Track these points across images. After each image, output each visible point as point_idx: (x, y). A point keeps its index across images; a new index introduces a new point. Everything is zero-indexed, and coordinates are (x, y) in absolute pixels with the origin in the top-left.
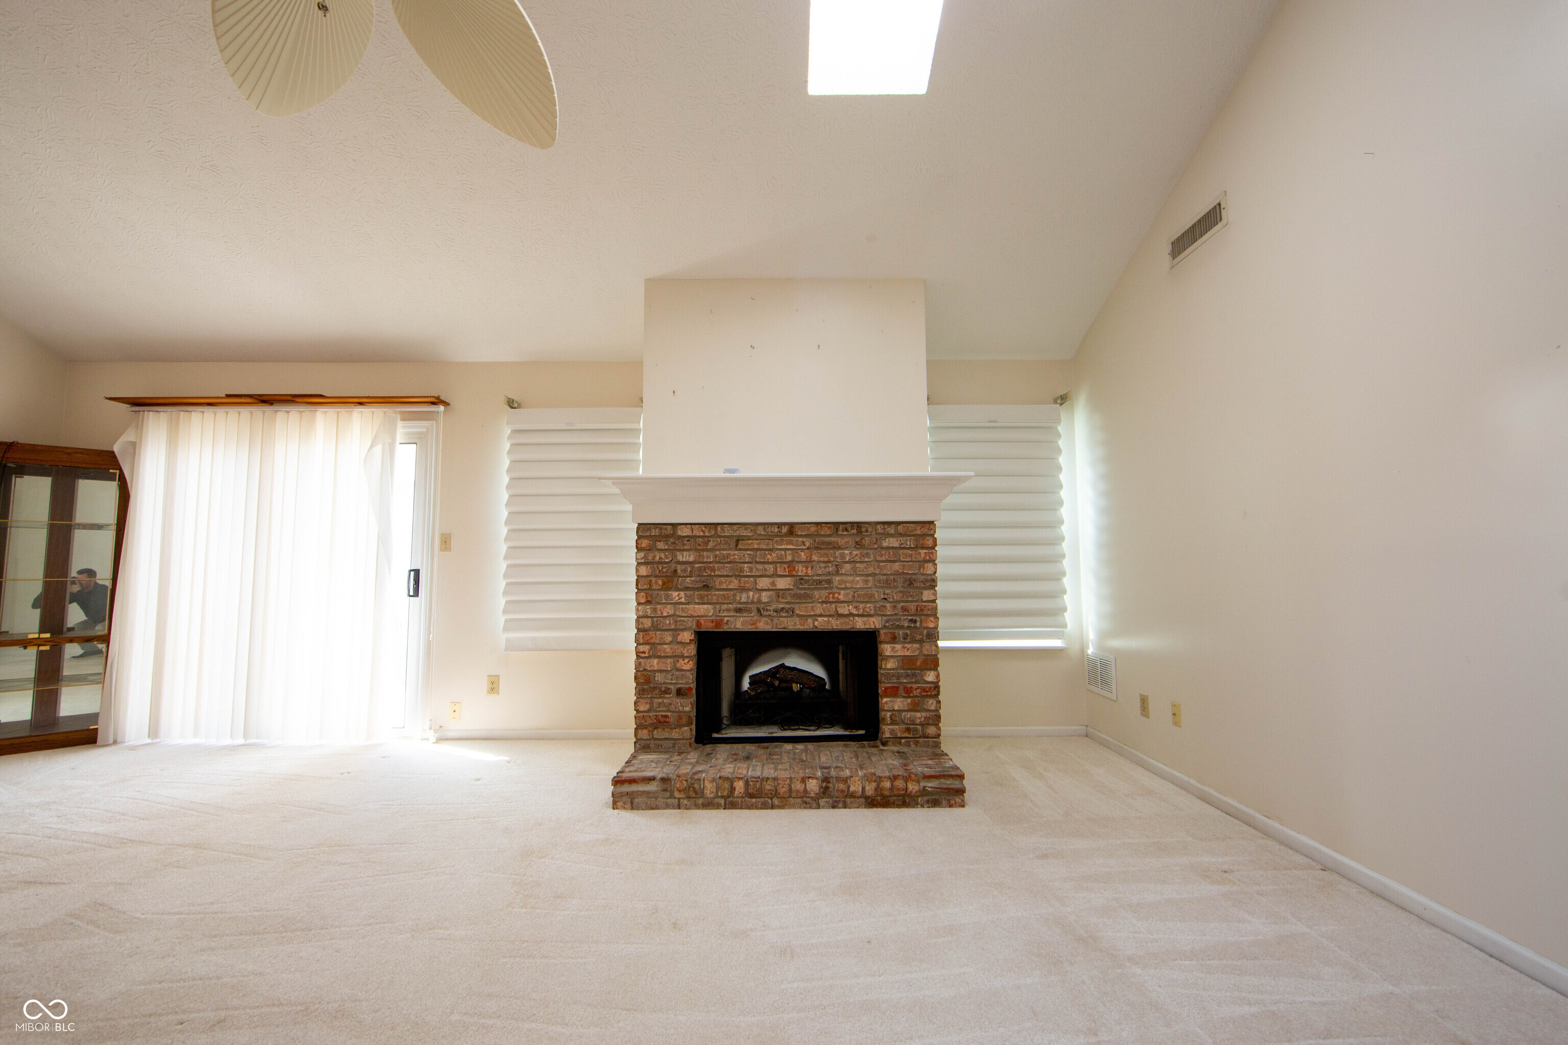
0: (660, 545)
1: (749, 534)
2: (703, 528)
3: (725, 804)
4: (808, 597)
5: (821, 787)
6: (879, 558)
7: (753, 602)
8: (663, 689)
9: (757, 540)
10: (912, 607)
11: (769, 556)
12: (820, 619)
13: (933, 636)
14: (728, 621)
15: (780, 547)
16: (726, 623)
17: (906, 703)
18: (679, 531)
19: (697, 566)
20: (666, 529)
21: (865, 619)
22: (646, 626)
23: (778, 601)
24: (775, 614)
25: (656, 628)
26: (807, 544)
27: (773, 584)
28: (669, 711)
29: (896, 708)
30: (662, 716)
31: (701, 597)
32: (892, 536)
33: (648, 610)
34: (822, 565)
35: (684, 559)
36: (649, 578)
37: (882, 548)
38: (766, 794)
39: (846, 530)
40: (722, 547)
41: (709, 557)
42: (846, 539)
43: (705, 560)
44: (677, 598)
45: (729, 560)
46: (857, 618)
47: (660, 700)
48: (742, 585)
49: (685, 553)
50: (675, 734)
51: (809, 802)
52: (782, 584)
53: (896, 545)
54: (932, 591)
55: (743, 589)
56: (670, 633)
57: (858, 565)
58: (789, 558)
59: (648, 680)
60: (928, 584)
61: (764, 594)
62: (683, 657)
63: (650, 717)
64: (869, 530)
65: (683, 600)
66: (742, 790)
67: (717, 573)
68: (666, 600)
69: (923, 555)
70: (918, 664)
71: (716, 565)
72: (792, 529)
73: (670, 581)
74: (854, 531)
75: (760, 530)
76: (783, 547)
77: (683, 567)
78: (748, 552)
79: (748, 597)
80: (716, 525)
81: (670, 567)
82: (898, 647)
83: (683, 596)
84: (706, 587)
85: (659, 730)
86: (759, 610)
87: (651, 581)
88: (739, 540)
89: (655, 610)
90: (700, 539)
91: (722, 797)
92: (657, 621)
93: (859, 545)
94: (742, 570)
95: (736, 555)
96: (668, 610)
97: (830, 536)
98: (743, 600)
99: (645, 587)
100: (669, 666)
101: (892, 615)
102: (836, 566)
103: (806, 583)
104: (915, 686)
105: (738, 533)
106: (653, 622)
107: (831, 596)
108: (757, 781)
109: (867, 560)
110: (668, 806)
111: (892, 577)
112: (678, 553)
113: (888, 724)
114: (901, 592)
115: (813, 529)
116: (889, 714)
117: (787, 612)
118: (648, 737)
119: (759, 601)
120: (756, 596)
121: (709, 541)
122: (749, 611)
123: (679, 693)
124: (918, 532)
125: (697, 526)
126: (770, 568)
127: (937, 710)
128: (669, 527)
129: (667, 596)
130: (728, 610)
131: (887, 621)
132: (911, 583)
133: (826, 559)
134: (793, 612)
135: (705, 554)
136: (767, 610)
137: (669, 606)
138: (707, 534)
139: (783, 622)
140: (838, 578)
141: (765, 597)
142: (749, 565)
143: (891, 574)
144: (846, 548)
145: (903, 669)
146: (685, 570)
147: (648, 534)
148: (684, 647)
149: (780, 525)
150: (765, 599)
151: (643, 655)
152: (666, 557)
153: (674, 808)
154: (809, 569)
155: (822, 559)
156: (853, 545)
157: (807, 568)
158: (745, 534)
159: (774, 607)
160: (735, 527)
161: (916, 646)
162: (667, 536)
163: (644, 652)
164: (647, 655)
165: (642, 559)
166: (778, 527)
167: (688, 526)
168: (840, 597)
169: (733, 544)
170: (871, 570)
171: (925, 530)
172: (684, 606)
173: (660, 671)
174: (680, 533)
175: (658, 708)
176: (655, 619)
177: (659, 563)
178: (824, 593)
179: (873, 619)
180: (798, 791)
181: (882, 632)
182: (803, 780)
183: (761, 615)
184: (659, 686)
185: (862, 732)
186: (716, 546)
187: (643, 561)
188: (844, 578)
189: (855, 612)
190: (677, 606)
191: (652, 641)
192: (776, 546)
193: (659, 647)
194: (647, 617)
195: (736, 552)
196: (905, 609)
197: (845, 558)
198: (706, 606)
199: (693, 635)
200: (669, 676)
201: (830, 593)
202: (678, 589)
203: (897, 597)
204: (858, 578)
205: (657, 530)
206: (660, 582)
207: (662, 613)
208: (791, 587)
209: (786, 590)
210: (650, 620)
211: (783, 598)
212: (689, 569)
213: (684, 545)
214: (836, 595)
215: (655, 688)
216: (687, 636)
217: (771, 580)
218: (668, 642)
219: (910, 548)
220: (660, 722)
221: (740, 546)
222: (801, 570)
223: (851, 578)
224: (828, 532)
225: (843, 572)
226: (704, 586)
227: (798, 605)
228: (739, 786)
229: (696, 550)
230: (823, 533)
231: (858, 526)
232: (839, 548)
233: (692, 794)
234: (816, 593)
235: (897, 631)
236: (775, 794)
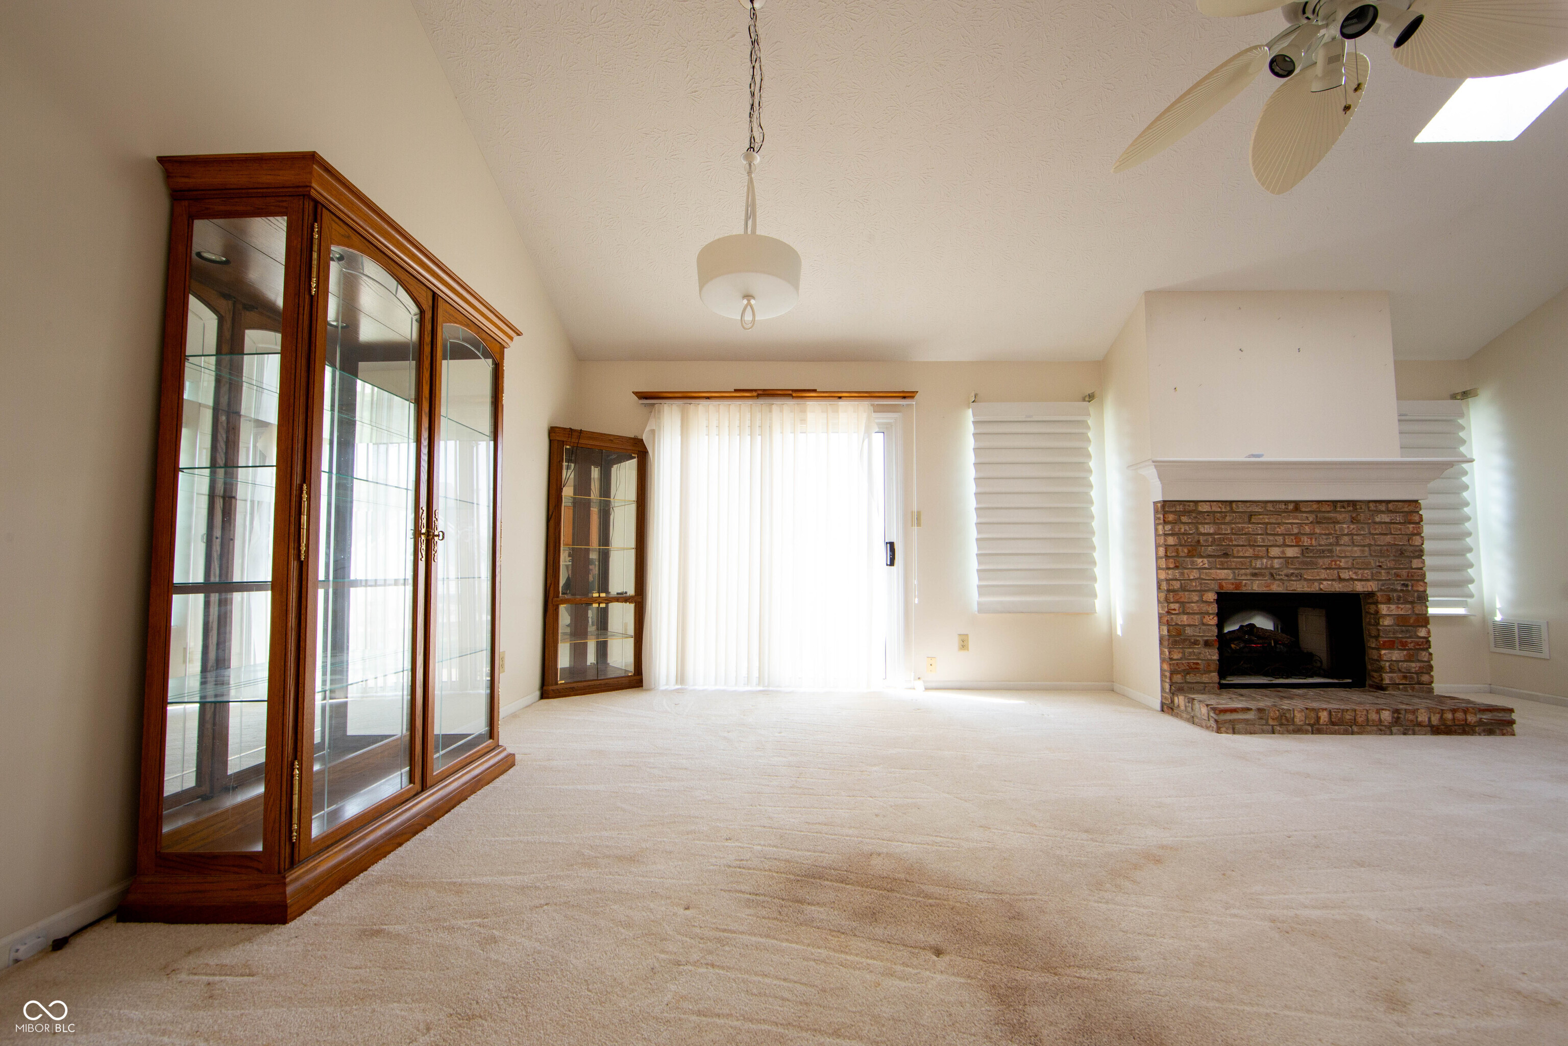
0: (1184, 519)
1: (1260, 510)
2: (1220, 505)
3: (1312, 731)
4: (1313, 564)
5: (1393, 717)
6: (1373, 532)
7: (1266, 568)
8: (1193, 641)
9: (1267, 515)
10: (1404, 573)
11: (1278, 529)
12: (1325, 583)
13: (1423, 599)
14: (1246, 583)
15: (1287, 521)
16: (1245, 586)
17: (1402, 655)
18: (1200, 507)
19: (1216, 537)
20: (1189, 506)
21: (1363, 583)
22: (1175, 587)
23: (1287, 567)
24: (1286, 578)
25: (1183, 589)
26: (1311, 519)
27: (1283, 552)
28: (1199, 659)
29: (1394, 659)
30: (1194, 663)
31: (1222, 563)
32: (1382, 512)
33: (1177, 574)
34: (1324, 537)
35: (1206, 531)
36: (1176, 547)
37: (1375, 523)
38: (1347, 723)
39: (1344, 507)
40: (1238, 521)
41: (1226, 529)
42: (1344, 515)
43: (1224, 532)
44: (1201, 564)
45: (1244, 532)
46: (1356, 582)
47: (1191, 650)
48: (1256, 553)
49: (1206, 526)
50: (1205, 678)
51: (1383, 729)
52: (1291, 552)
53: (1387, 520)
54: (1420, 560)
55: (1257, 557)
56: (1196, 593)
57: (1355, 537)
58: (1296, 531)
59: (1179, 634)
60: (1417, 554)
61: (1276, 561)
62: (1208, 614)
63: (1183, 664)
64: (1363, 507)
65: (1206, 566)
66: (1327, 720)
67: (1235, 543)
68: (1191, 565)
69: (1411, 529)
70: (1412, 621)
71: (1233, 536)
72: (1297, 505)
73: (1194, 550)
74: (1351, 508)
75: (1270, 507)
76: (1290, 521)
77: (1205, 538)
78: (1260, 526)
79: (1262, 564)
80: (1231, 502)
81: (1194, 537)
82: (1393, 607)
83: (1206, 562)
84: (1226, 555)
85: (1191, 675)
86: (1272, 575)
87: (1177, 549)
88: (1251, 515)
89: (1182, 574)
90: (1218, 515)
91: (1309, 724)
92: (1185, 583)
93: (1353, 520)
94: (1255, 541)
95: (1250, 528)
96: (1194, 574)
97: (1328, 512)
98: (1258, 566)
99: (1173, 554)
100: (1197, 621)
101: (1386, 580)
102: (1337, 537)
103: (1311, 552)
104: (1409, 640)
105: (1250, 509)
106: (1181, 584)
107: (1334, 563)
108: (1339, 712)
109: (1362, 533)
110: (1263, 732)
111: (1385, 548)
112: (1200, 526)
113: (1387, 673)
114: (1394, 560)
115: (1315, 506)
116: (1387, 664)
117: (1296, 576)
118: (1182, 681)
119: (1272, 567)
120: (1269, 563)
121: (1226, 516)
122: (1263, 575)
123: (1207, 644)
124: (1406, 509)
125: (1215, 503)
126: (1280, 540)
127: (1429, 662)
128: (1191, 503)
129: (1193, 563)
130: (1246, 575)
131: (1383, 585)
132: (1402, 553)
133: (1327, 532)
134: (1301, 576)
135: (1223, 526)
136: (1279, 575)
137: (1194, 571)
138: (1223, 510)
139: (1293, 584)
140: (1338, 548)
141: (1277, 563)
142: (1262, 536)
143: (1385, 545)
144: (1343, 523)
145: (1398, 625)
146: (1207, 541)
147: (1173, 509)
148: (1209, 606)
149: (1286, 503)
150: (1276, 566)
151: (1173, 612)
152: (1190, 529)
153: (1268, 733)
154: (1313, 540)
155: (1323, 532)
156: (1349, 520)
157: (1311, 539)
158: (1256, 510)
159: (1285, 571)
160: (1248, 504)
161: (1409, 606)
162: (1190, 512)
163: (1174, 610)
164: (1177, 612)
165: (1170, 530)
166: (1285, 505)
167: (1207, 503)
168: (1341, 564)
169: (1246, 520)
170: (1367, 541)
171: (1411, 508)
172: (1207, 571)
173: (1189, 625)
174: (1200, 509)
175: (1190, 656)
176: (1182, 582)
177: (1183, 534)
178: (1327, 561)
179: (1371, 583)
180: (1373, 720)
181: (1379, 594)
182: (1378, 712)
183: (1274, 579)
184: (1189, 638)
185: (1350, 681)
186: (1232, 520)
187: (1170, 532)
188: (1343, 548)
189: (1354, 577)
190: (1202, 571)
191: (1182, 600)
192: (1284, 521)
193: (1188, 605)
194: (1177, 580)
195: (1250, 525)
196: (1397, 575)
197: (1344, 531)
198: (1226, 571)
199: (1216, 596)
200: (1197, 630)
201: (1332, 561)
202: (1201, 557)
203: (1390, 564)
204: (1355, 549)
205: (1181, 506)
206: (1186, 551)
207: (1189, 577)
208: (1299, 555)
209: (1294, 557)
210: (1179, 582)
211: (1292, 564)
212: (1210, 540)
213: (1205, 519)
214: (1338, 563)
215: (1185, 640)
216: (1211, 596)
217: (1281, 549)
218: (1194, 601)
219: (1400, 523)
220: (1192, 668)
221: (1253, 520)
222: (1306, 541)
223: (1349, 548)
224: (1328, 509)
225: (1342, 543)
226: (1224, 554)
227: (1305, 571)
228: (1324, 716)
229: (1215, 523)
230: (1323, 510)
231: (1353, 503)
232: (1338, 523)
233: (1284, 721)
234: (1320, 561)
235: (1391, 594)
236: (1354, 722)
